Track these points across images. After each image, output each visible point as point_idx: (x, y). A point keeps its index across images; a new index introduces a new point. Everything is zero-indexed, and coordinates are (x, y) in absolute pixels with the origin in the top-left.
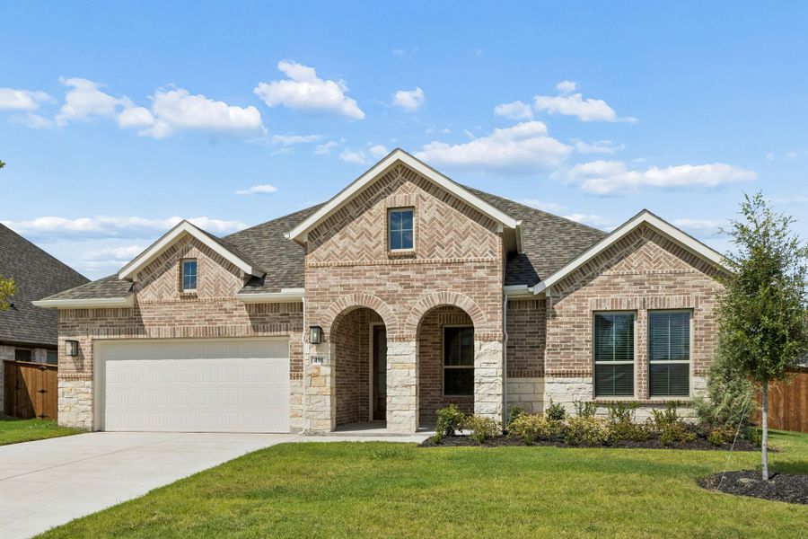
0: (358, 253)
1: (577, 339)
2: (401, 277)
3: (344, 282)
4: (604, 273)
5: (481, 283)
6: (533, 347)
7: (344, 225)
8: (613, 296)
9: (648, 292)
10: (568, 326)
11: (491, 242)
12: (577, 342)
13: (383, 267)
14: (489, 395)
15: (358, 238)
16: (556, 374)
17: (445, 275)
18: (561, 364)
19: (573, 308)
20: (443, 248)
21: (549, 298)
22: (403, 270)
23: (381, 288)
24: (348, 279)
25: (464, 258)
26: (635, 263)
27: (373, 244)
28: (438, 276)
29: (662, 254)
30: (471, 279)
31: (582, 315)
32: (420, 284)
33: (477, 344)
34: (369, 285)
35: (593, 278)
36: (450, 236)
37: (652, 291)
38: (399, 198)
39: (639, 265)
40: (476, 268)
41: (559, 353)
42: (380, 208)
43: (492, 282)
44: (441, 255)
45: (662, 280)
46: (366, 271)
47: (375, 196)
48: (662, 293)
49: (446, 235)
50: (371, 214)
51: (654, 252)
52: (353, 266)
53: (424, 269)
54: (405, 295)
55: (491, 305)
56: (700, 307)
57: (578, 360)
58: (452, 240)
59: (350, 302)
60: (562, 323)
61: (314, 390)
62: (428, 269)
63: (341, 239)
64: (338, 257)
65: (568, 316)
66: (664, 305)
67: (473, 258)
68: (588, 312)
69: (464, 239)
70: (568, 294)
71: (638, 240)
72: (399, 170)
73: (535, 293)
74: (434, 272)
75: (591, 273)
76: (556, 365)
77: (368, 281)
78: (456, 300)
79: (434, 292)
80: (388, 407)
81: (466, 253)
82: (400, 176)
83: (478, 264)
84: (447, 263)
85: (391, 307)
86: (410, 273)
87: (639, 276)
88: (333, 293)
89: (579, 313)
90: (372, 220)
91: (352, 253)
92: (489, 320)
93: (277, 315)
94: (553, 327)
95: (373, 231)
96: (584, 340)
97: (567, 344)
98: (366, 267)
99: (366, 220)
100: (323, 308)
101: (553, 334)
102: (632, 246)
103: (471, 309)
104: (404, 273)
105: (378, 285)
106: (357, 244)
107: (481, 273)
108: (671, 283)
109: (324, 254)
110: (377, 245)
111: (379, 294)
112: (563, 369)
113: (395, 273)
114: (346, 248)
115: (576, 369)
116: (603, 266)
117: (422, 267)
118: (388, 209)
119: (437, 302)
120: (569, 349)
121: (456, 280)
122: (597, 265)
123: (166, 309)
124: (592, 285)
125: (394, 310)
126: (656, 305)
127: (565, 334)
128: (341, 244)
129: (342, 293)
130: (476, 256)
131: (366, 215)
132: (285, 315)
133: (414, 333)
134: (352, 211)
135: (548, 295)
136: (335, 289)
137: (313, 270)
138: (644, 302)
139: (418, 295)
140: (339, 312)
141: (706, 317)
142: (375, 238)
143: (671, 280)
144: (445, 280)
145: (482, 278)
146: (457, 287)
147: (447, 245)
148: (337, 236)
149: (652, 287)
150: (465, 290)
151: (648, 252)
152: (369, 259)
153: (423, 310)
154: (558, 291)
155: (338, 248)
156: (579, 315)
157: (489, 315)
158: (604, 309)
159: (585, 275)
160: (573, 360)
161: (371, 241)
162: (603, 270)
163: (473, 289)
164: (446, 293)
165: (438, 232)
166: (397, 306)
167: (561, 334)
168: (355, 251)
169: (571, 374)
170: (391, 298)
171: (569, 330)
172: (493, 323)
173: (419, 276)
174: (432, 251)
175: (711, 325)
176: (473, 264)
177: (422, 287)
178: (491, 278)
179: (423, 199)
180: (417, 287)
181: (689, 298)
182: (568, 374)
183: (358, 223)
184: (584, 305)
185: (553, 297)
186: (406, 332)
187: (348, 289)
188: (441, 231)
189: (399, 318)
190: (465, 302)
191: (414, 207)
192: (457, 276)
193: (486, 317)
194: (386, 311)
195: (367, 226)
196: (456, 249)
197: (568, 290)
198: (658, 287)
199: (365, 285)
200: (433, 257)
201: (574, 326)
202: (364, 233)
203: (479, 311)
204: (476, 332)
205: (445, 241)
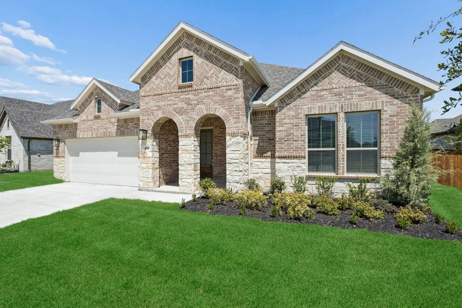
0: (164, 87)
1: (295, 134)
2: (186, 99)
3: (157, 104)
4: (313, 89)
5: (230, 99)
6: (270, 140)
7: (157, 70)
8: (319, 104)
9: (345, 100)
10: (289, 126)
11: (236, 72)
12: (295, 136)
13: (177, 94)
14: (235, 171)
15: (164, 77)
16: (281, 157)
17: (209, 96)
18: (285, 151)
19: (292, 113)
20: (208, 79)
21: (277, 108)
22: (186, 95)
23: (175, 106)
24: (159, 102)
25: (220, 84)
26: (335, 81)
27: (172, 81)
28: (205, 96)
29: (355, 72)
30: (224, 97)
31: (299, 118)
32: (195, 102)
33: (228, 138)
34: (170, 105)
35: (305, 93)
36: (212, 71)
37: (348, 99)
38: (184, 53)
39: (338, 82)
40: (227, 90)
41: (284, 143)
42: (175, 58)
43: (236, 98)
44: (208, 83)
45: (356, 91)
46: (168, 97)
47: (173, 52)
48: (355, 100)
49: (210, 71)
50: (170, 63)
51: (349, 71)
52: (162, 94)
53: (198, 93)
54: (188, 110)
55: (235, 113)
56: (385, 109)
57: (296, 148)
58: (213, 73)
59: (160, 115)
60: (285, 124)
61: (144, 166)
62: (200, 93)
63: (156, 79)
64: (154, 90)
65: (289, 119)
66: (357, 108)
67: (225, 84)
68: (302, 116)
69: (220, 73)
70: (289, 104)
71: (337, 65)
72: (185, 35)
73: (267, 105)
74: (204, 94)
75: (304, 90)
76: (282, 151)
77: (169, 103)
78: (215, 111)
79: (203, 107)
80: (180, 176)
81: (221, 81)
82: (185, 39)
83: (228, 88)
84: (210, 89)
85: (180, 117)
86: (191, 96)
87: (338, 90)
88: (152, 110)
89: (296, 117)
90: (171, 66)
91: (161, 87)
92: (234, 123)
93: (133, 124)
94: (280, 126)
95: (171, 73)
96: (300, 135)
97: (289, 137)
98: (168, 95)
99: (168, 67)
100: (148, 119)
101: (280, 131)
102: (333, 69)
103: (224, 116)
104: (187, 96)
105: (174, 104)
106: (164, 81)
107: (230, 93)
108: (363, 93)
109: (149, 89)
110: (174, 81)
111: (175, 110)
112: (286, 154)
113: (182, 97)
114: (158, 84)
115: (295, 154)
116: (313, 84)
117: (196, 92)
118: (180, 59)
119: (205, 113)
120: (290, 141)
121: (215, 98)
122: (309, 84)
123: (90, 123)
124: (305, 98)
125: (182, 119)
126: (351, 109)
127: (287, 131)
128: (156, 82)
129: (157, 110)
130: (227, 82)
131: (168, 64)
132: (136, 124)
133: (193, 132)
134: (161, 62)
135: (276, 105)
136: (154, 108)
137: (143, 98)
138: (342, 107)
139: (194, 109)
140: (155, 121)
141: (390, 116)
142: (172, 77)
143: (363, 90)
144: (209, 99)
145: (230, 96)
146: (216, 103)
147: (210, 77)
148: (154, 78)
149: (348, 97)
150: (220, 105)
151: (345, 72)
152: (170, 89)
153: (197, 118)
154: (282, 103)
155: (155, 84)
156: (296, 118)
157: (235, 120)
158: (313, 113)
159: (300, 91)
160: (293, 148)
161: (171, 79)
162: (312, 87)
163: (225, 104)
164: (210, 107)
165: (205, 70)
166: (184, 116)
167: (285, 131)
168: (163, 85)
169: (291, 157)
170: (181, 112)
171: (289, 128)
172: (237, 124)
173: (195, 98)
174: (202, 81)
175: (395, 121)
176: (225, 88)
177: (197, 104)
178: (236, 96)
179: (197, 50)
180: (194, 104)
181: (377, 102)
182: (289, 157)
183: (164, 69)
184: (300, 111)
185: (279, 107)
186: (189, 132)
187: (159, 108)
188: (207, 69)
189: (185, 123)
190: (220, 112)
191: (192, 56)
192: (216, 96)
193: (233, 121)
194: (178, 119)
195: (169, 70)
196: (216, 79)
197: (289, 102)
198: (352, 96)
199: (168, 105)
200: (203, 85)
201: (293, 126)
202: (168, 75)
203: (229, 117)
204: (227, 131)
205: (209, 75)
